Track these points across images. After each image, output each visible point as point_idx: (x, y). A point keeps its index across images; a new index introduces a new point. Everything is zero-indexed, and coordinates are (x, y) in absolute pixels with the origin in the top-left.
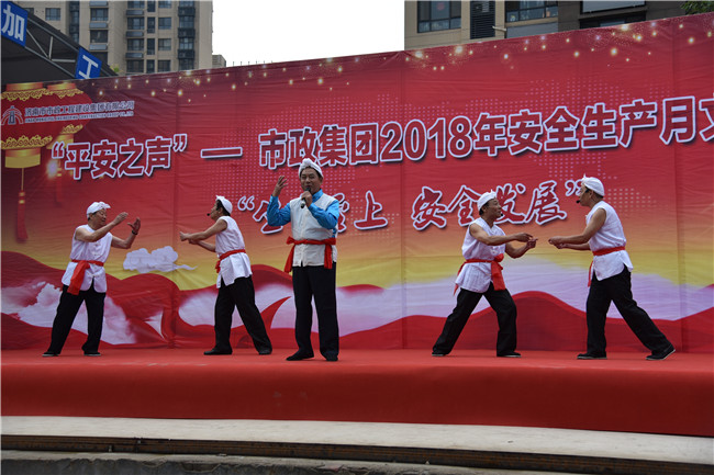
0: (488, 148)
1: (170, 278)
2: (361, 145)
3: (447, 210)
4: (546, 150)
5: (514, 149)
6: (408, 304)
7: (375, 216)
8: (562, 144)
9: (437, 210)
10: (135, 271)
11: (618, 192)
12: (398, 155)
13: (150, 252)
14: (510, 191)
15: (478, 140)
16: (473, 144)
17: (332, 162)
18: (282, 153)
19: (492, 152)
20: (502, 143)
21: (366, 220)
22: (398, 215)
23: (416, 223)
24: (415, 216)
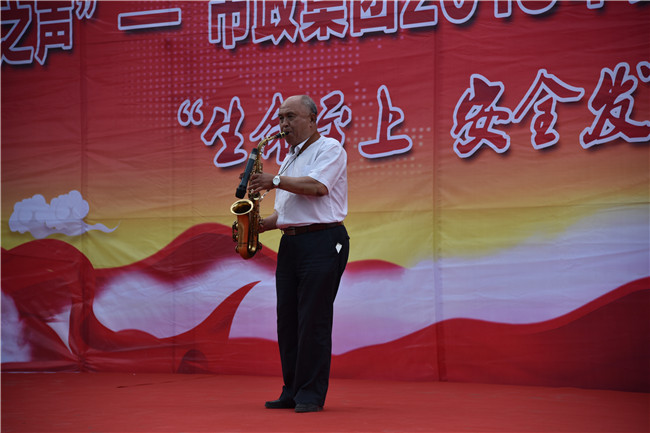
1: (78, 246)
3: (512, 119)
6: (446, 298)
7: (393, 131)
9: (495, 120)
10: (27, 234)
12: (430, 15)
13: (48, 201)
14: (626, 78)
17: (323, 33)
18: (243, 17)
19: (595, 1)
21: (377, 141)
22: (429, 129)
23: (459, 145)
24: (456, 132)
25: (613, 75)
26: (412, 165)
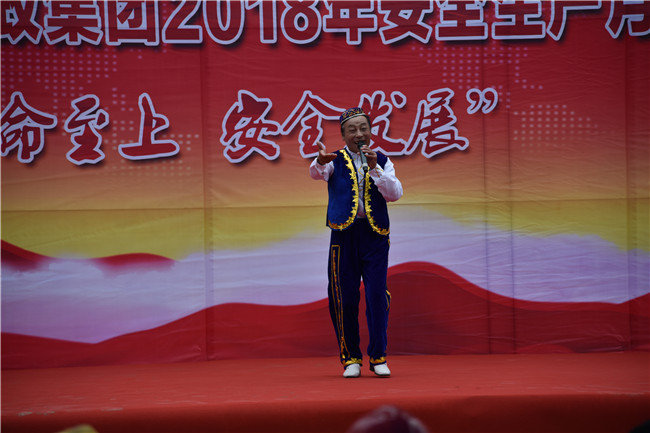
0: (347, 31)
2: (127, 11)
3: (280, 130)
4: (438, 38)
5: (389, 34)
6: (217, 286)
7: (158, 136)
8: (462, 29)
9: (264, 131)
11: (544, 109)
12: (194, 34)
14: (382, 103)
15: (330, 16)
16: (322, 22)
17: (73, 38)
19: (354, 37)
20: (369, 23)
21: (140, 143)
22: (197, 136)
23: (229, 152)
24: (226, 140)
25: (371, 100)
26: (180, 168)
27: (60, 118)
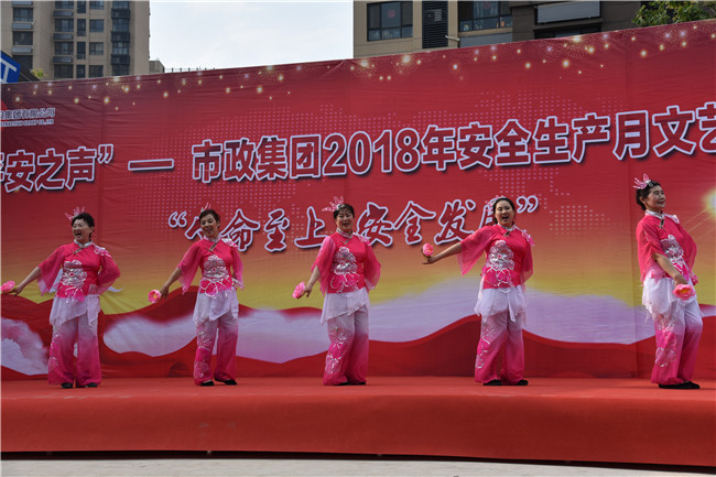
0: (437, 162)
2: (303, 158)
3: (393, 227)
4: (497, 164)
5: (464, 163)
7: (317, 233)
8: (513, 158)
9: (383, 228)
11: (571, 209)
12: (342, 169)
14: (460, 208)
15: (426, 153)
16: (421, 157)
17: (271, 176)
18: (217, 166)
19: (441, 166)
20: (451, 156)
25: (452, 206)
27: (262, 224)
